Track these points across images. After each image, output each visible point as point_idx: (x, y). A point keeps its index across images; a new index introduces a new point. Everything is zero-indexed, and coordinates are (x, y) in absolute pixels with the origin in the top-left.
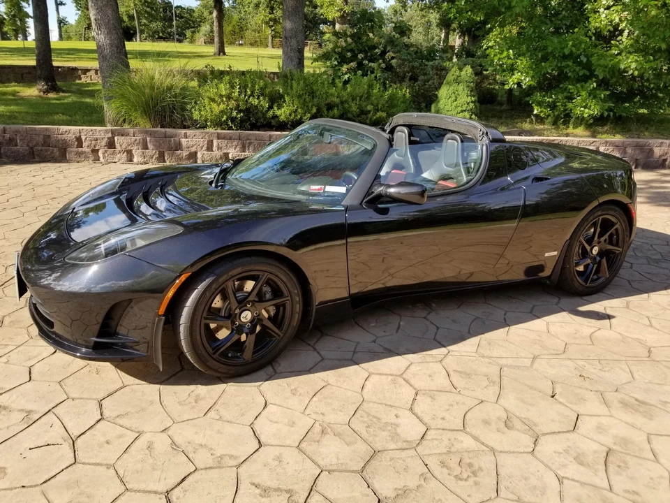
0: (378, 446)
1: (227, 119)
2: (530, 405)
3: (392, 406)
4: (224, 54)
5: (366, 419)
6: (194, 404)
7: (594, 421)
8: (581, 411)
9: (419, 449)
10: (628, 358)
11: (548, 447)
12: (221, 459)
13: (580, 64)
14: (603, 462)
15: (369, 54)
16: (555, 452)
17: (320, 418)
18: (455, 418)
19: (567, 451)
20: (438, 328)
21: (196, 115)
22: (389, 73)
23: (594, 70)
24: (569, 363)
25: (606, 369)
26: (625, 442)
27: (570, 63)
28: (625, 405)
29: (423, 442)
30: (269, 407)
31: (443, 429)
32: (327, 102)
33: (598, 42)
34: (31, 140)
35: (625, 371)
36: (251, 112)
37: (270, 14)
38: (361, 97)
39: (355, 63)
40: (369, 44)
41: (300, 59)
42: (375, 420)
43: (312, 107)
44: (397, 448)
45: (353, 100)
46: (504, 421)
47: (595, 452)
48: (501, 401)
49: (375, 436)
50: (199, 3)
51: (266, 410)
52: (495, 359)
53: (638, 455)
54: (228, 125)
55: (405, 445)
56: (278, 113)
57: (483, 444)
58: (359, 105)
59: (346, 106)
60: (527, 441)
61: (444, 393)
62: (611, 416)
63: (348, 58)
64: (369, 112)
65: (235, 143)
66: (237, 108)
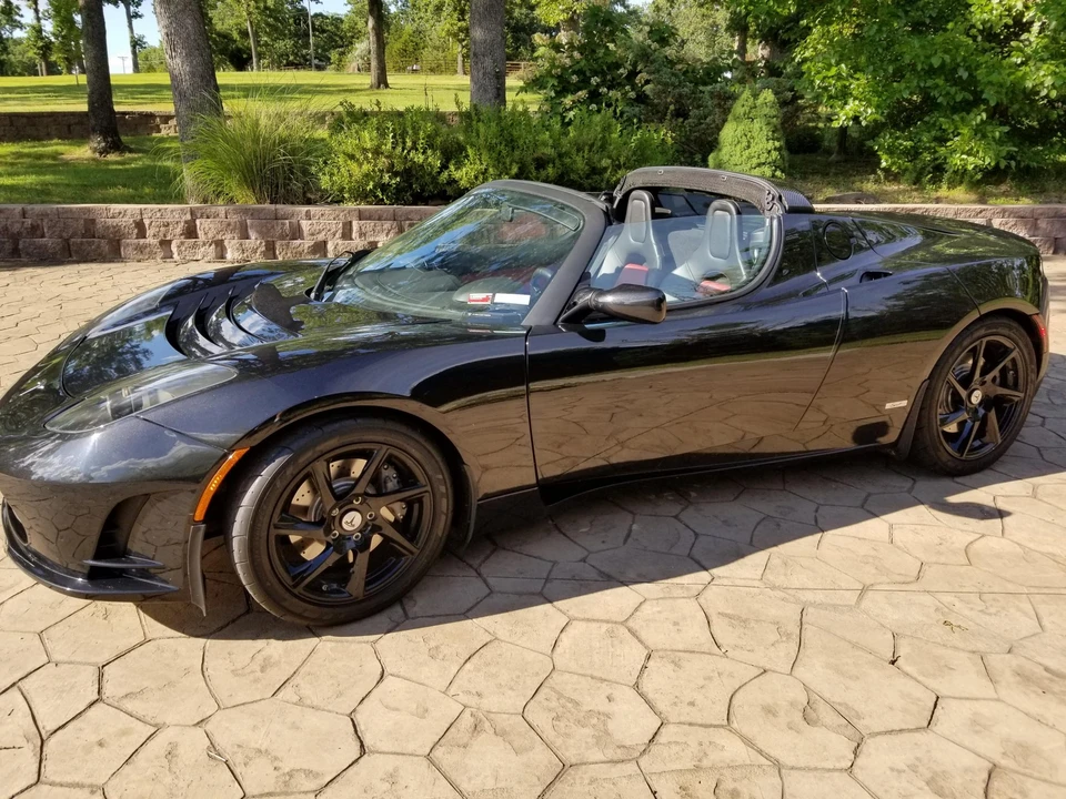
0: (571, 755)
1: (375, 187)
2: (850, 678)
3: (603, 680)
4: (387, 86)
5: (554, 704)
6: (259, 674)
7: (966, 709)
8: (943, 691)
9: (644, 762)
10: (1032, 590)
11: (879, 758)
12: (291, 776)
13: (957, 82)
14: (982, 792)
15: (608, 77)
16: (892, 769)
17: (473, 701)
18: (714, 703)
19: (913, 768)
20: (696, 535)
21: (325, 182)
22: (642, 106)
23: (982, 92)
24: (927, 599)
25: (993, 610)
26: (1024, 751)
27: (940, 81)
28: (1024, 678)
29: (654, 748)
30: (388, 680)
31: (690, 724)
32: (535, 155)
33: (987, 45)
34: (66, 227)
35: (1026, 614)
36: (413, 176)
37: (459, 20)
38: (592, 146)
39: (584, 92)
40: (610, 60)
41: (498, 89)
42: (570, 705)
43: (511, 165)
44: (604, 759)
45: (578, 150)
46: (801, 708)
47: (967, 770)
48: (800, 671)
49: (567, 735)
50: (349, 7)
51: (381, 685)
52: (792, 592)
53: (1048, 777)
54: (376, 197)
55: (619, 754)
56: (457, 175)
57: (760, 752)
58: (589, 159)
59: (568, 160)
60: (841, 747)
61: (697, 655)
62: (998, 700)
63: (574, 84)
64: (605, 169)
65: (387, 225)
66: (390, 169)
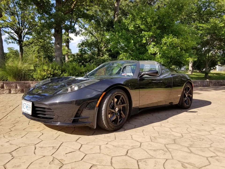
1: (46, 77)
15: (85, 61)
21: (35, 77)
36: (55, 75)
40: (85, 58)
66: (50, 74)
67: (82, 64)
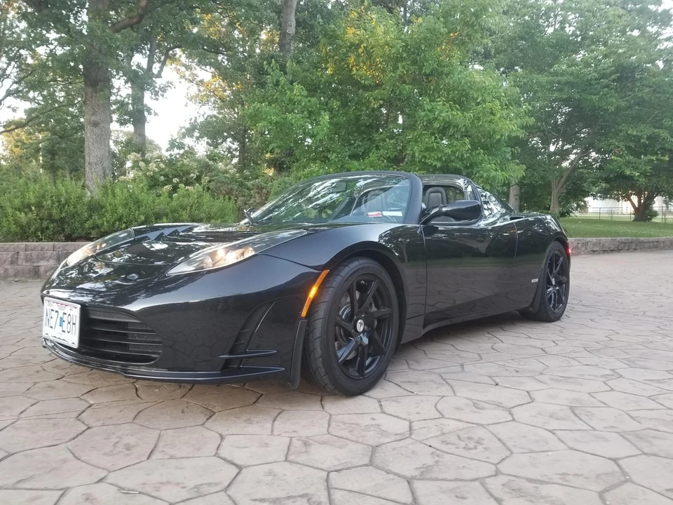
1: (36, 230)
15: (184, 179)
36: (66, 222)
38: (192, 206)
40: (184, 169)
45: (183, 209)
56: (99, 222)
63: (162, 182)
66: (49, 217)
67: (173, 187)
